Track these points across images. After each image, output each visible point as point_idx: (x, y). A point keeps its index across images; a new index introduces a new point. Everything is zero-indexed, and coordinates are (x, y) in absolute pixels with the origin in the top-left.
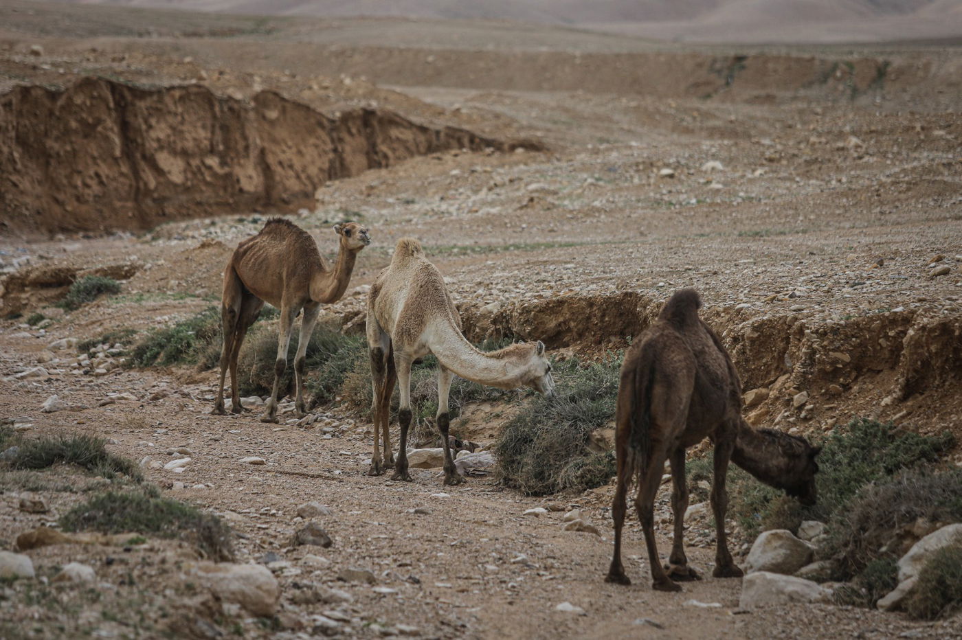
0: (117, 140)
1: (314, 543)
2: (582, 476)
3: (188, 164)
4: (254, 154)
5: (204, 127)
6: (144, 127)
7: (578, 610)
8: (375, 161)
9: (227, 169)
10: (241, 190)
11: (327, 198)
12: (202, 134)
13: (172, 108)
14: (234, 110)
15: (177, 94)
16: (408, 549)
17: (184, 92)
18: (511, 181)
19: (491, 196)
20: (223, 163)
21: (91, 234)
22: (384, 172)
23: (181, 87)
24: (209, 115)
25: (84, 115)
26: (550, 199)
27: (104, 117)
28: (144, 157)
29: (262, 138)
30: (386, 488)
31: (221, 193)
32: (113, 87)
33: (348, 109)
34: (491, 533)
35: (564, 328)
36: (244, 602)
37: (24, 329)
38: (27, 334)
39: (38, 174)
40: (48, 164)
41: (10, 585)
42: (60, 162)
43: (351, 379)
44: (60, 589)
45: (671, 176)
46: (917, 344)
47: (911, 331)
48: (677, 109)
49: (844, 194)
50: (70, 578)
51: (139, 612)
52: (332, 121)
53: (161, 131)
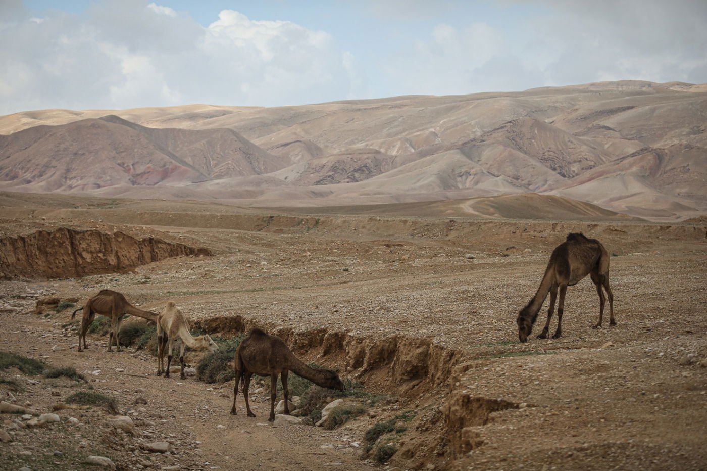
0: (70, 248)
1: (142, 403)
3: (93, 256)
4: (114, 252)
5: (98, 244)
6: (78, 244)
7: (224, 427)
8: (154, 259)
9: (105, 258)
10: (110, 264)
11: (139, 272)
12: (97, 246)
13: (88, 238)
14: (108, 238)
15: (89, 233)
16: (171, 405)
17: (91, 232)
19: (192, 272)
20: (104, 256)
21: (61, 279)
22: (157, 263)
23: (91, 231)
24: (99, 240)
25: (59, 240)
26: (211, 274)
27: (65, 240)
28: (78, 253)
29: (116, 247)
30: (162, 380)
31: (103, 265)
32: (69, 231)
33: (145, 238)
34: (196, 398)
36: (122, 428)
37: (44, 319)
38: (45, 321)
39: (44, 259)
40: (47, 256)
41: (53, 425)
42: (51, 255)
43: (151, 342)
44: (68, 426)
45: (250, 267)
46: (328, 339)
47: (326, 335)
48: (251, 237)
49: (306, 275)
50: (71, 422)
51: (92, 435)
52: (139, 242)
53: (84, 245)
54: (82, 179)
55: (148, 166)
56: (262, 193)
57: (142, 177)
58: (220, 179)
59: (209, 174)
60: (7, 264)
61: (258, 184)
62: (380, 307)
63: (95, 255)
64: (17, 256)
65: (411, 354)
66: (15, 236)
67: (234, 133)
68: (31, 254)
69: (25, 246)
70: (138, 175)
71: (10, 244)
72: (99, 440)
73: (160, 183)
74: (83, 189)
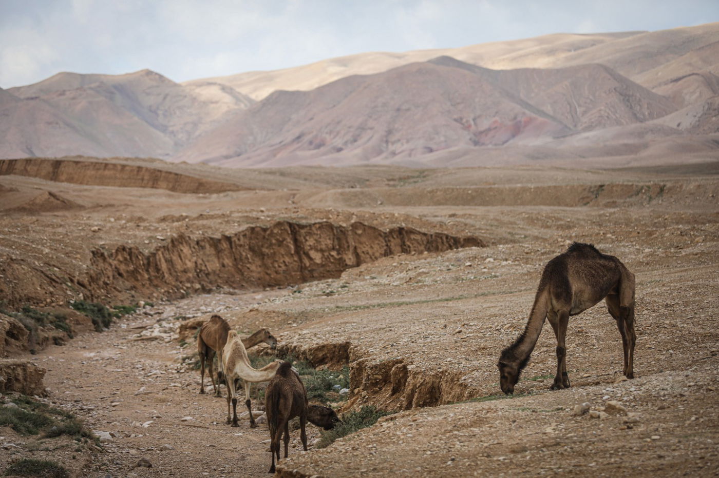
0: (292, 247)
2: (294, 425)
3: (323, 255)
4: (351, 249)
5: (330, 239)
6: (304, 241)
8: (405, 249)
9: (340, 256)
10: (346, 265)
12: (329, 242)
13: (316, 232)
14: (342, 231)
15: (317, 226)
17: (320, 225)
18: (415, 268)
20: (338, 254)
21: (282, 287)
23: (319, 223)
24: (331, 234)
25: (278, 237)
26: (422, 277)
27: (286, 237)
28: (304, 253)
29: (355, 242)
31: (338, 266)
32: (290, 225)
33: (392, 228)
35: (325, 356)
37: (178, 349)
39: (259, 263)
40: (263, 258)
42: (268, 258)
45: (470, 266)
46: (395, 374)
52: (385, 233)
53: (311, 242)
54: (408, 141)
55: (494, 119)
57: (486, 135)
58: (590, 130)
59: (575, 126)
60: (206, 272)
61: (641, 134)
63: (326, 254)
64: (221, 260)
66: (218, 236)
67: (606, 69)
68: (241, 257)
69: (231, 248)
70: (481, 133)
71: (211, 246)
73: (511, 141)
74: (410, 155)
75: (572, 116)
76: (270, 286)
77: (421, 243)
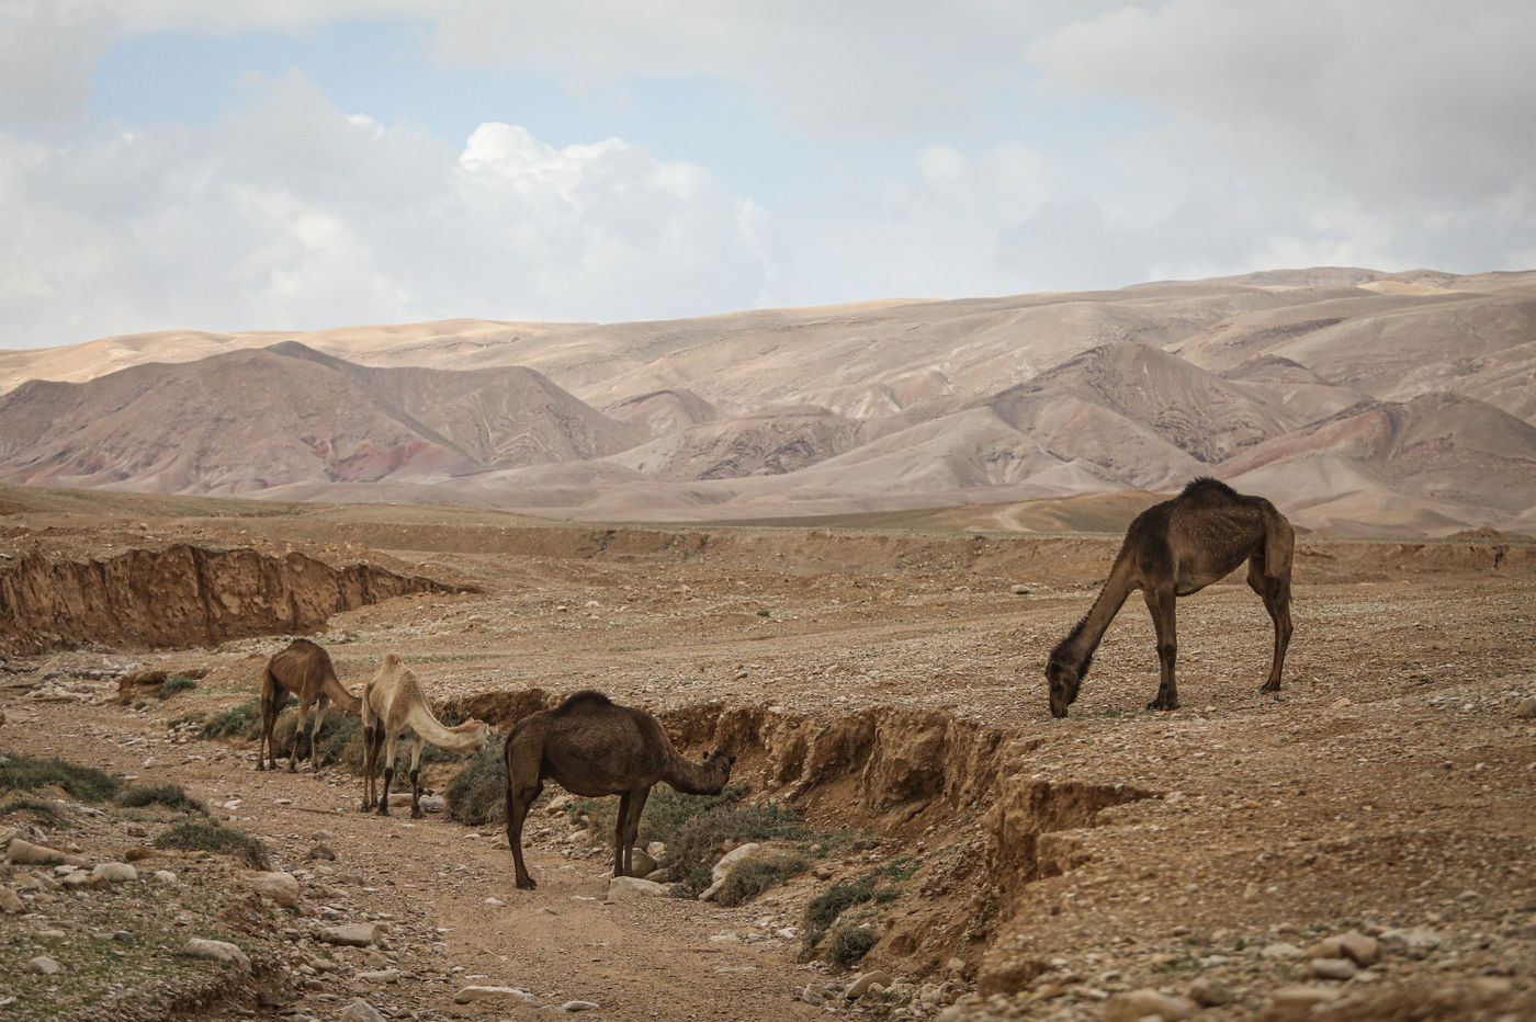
0: (196, 586)
1: (324, 858)
3: (243, 602)
4: (286, 595)
5: (253, 577)
7: (501, 903)
8: (367, 599)
9: (268, 605)
10: (277, 619)
11: (334, 625)
12: (252, 581)
13: (232, 564)
14: (274, 565)
15: (236, 555)
16: (387, 862)
17: (240, 554)
18: (458, 614)
19: (444, 624)
20: (265, 601)
21: (178, 648)
22: (372, 607)
23: (237, 550)
24: (257, 569)
25: (174, 569)
26: (484, 625)
27: (187, 570)
28: (213, 597)
29: (291, 585)
30: (373, 820)
31: (264, 621)
32: (194, 551)
33: (349, 565)
34: (442, 851)
35: (492, 712)
36: (276, 897)
37: (133, 713)
38: (135, 716)
39: (143, 609)
40: (150, 602)
41: (121, 885)
42: (158, 600)
43: (349, 747)
44: (154, 888)
45: (565, 610)
46: (726, 724)
47: (722, 716)
48: (569, 566)
49: (679, 623)
50: (160, 881)
51: (206, 904)
52: (339, 573)
53: (224, 580)
54: (230, 470)
55: (363, 442)
56: (593, 495)
57: (351, 465)
58: (509, 468)
59: (485, 460)
60: (68, 617)
61: (584, 478)
62: (836, 666)
63: (247, 600)
64: (88, 600)
65: (906, 746)
66: (84, 561)
67: (535, 375)
68: (117, 597)
69: (104, 581)
70: (343, 462)
71: (74, 576)
72: (219, 914)
73: (388, 477)
74: (232, 490)
75: (482, 445)
76: (160, 646)
77: (392, 591)
